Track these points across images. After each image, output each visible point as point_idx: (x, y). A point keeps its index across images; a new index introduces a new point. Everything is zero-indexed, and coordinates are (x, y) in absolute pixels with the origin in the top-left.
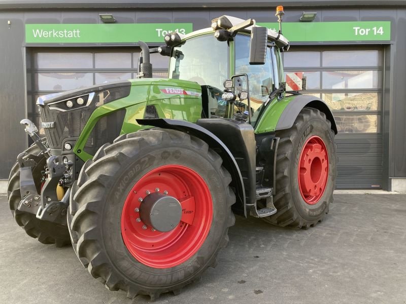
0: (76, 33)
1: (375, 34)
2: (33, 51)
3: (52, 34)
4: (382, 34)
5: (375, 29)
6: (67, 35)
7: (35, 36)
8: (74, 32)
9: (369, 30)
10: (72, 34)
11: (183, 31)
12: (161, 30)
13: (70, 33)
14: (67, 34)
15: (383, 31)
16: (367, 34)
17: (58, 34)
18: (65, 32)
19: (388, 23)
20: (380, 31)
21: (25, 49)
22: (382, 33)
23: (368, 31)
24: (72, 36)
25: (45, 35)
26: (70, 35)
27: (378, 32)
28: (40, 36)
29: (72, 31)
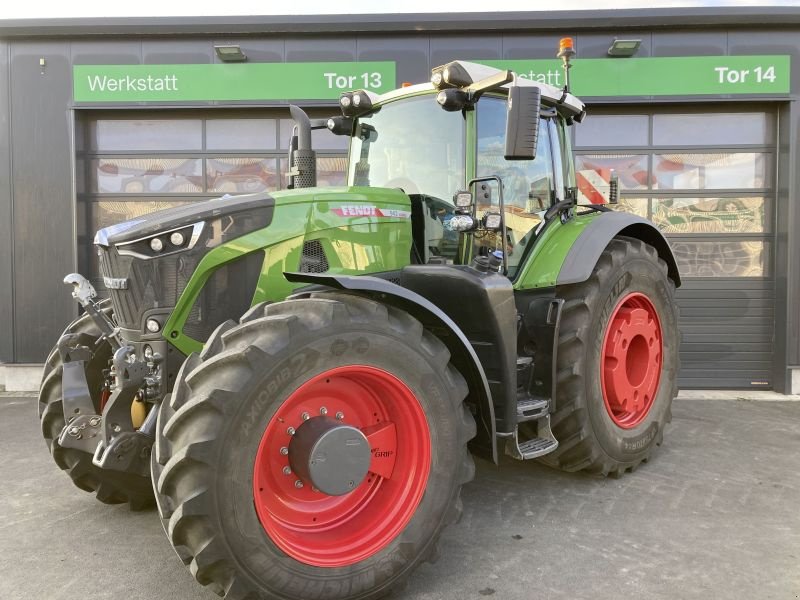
0: (171, 83)
1: (759, 80)
2: (88, 116)
3: (124, 84)
4: (772, 81)
5: (759, 70)
6: (153, 87)
7: (93, 89)
8: (167, 80)
9: (748, 72)
10: (162, 84)
11: (376, 77)
12: (335, 75)
13: (159, 82)
14: (153, 84)
15: (775, 74)
16: (743, 81)
17: (135, 84)
18: (150, 80)
19: (785, 61)
20: (769, 75)
21: (72, 113)
22: (772, 78)
23: (746, 75)
24: (162, 88)
25: (112, 87)
26: (160, 86)
27: (765, 77)
28: (102, 89)
29: (163, 78)
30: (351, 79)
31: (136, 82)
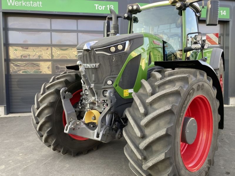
0: (39, 4)
1: (222, 14)
2: (7, 14)
3: (21, 4)
4: (225, 15)
5: (222, 11)
6: (32, 5)
7: (9, 5)
8: (38, 3)
10: (36, 4)
11: (112, 7)
12: (98, 5)
13: (35, 3)
14: (33, 4)
15: (226, 13)
17: (26, 4)
18: (31, 2)
19: (228, 9)
20: (224, 13)
21: (1, 13)
22: (225, 14)
24: (36, 6)
25: (17, 4)
26: (35, 5)
27: (223, 13)
28: (13, 5)
30: (103, 7)
31: (26, 3)
